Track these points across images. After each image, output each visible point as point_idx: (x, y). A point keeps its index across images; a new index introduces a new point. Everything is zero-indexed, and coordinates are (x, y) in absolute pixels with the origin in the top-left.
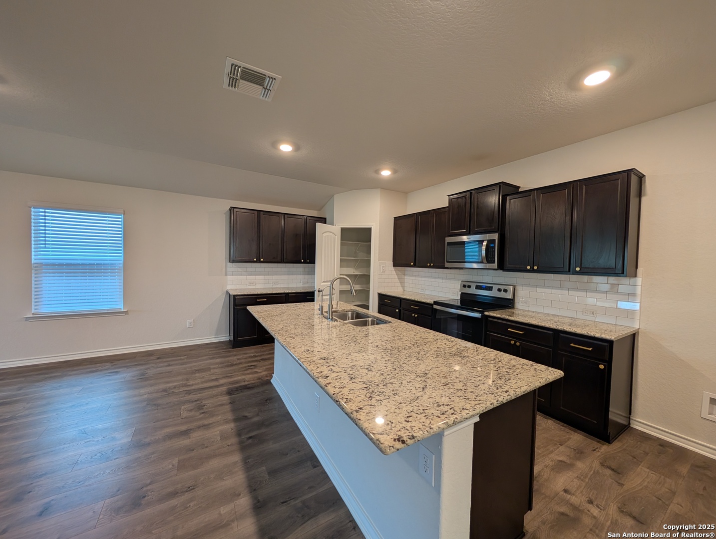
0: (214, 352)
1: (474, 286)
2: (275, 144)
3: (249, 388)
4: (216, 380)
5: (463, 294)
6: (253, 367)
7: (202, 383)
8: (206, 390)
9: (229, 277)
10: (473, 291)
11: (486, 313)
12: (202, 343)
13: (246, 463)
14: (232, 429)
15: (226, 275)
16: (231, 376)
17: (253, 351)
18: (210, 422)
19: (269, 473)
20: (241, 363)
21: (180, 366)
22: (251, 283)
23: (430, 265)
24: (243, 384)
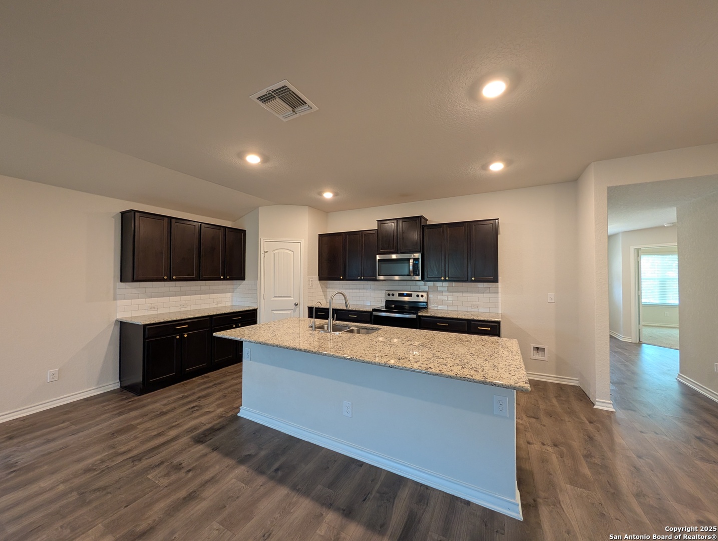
0: (111, 406)
1: (396, 294)
2: (241, 155)
3: (218, 429)
4: (159, 435)
5: (387, 301)
6: (196, 408)
7: (143, 442)
8: (161, 449)
9: (119, 302)
10: (397, 298)
11: (419, 314)
12: (75, 400)
13: (298, 491)
14: (248, 472)
15: (115, 299)
16: (178, 424)
17: (174, 392)
18: (212, 475)
19: (329, 487)
20: (174, 409)
21: (73, 437)
22: (153, 308)
23: (361, 278)
24: (205, 428)
